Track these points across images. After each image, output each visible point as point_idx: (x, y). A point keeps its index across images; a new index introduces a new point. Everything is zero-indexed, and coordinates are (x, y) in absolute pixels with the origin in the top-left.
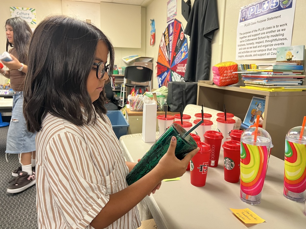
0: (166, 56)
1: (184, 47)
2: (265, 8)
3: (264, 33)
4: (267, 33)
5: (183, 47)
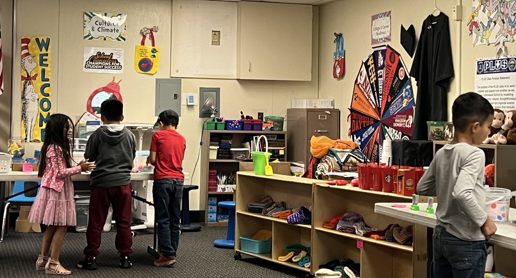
0: (371, 100)
1: (407, 90)
2: (498, 67)
3: (498, 91)
4: (501, 91)
5: (404, 90)
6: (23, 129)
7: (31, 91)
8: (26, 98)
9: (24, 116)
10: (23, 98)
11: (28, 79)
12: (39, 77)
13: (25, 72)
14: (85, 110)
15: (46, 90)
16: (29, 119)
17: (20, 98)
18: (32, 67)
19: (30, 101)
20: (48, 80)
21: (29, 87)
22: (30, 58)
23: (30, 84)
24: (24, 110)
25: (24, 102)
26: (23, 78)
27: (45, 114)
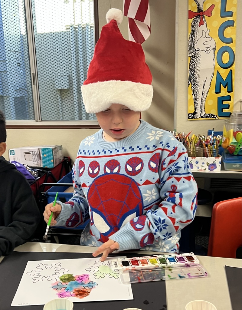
6: (190, 97)
7: (204, 36)
8: (196, 47)
9: (192, 78)
10: (191, 48)
11: (198, 15)
13: (194, 4)
15: (228, 32)
16: (200, 82)
19: (201, 53)
20: (231, 14)
24: (192, 69)
25: (193, 54)
26: (191, 14)
27: (224, 73)
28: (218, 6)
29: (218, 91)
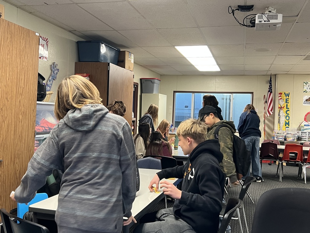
6: (279, 127)
7: (282, 113)
8: (280, 115)
9: (279, 122)
11: (281, 108)
12: (285, 107)
13: (280, 106)
14: (304, 120)
15: (288, 112)
16: (281, 123)
17: (278, 115)
18: (283, 103)
19: (282, 116)
20: (289, 108)
21: (281, 111)
22: (282, 100)
23: (282, 110)
24: (279, 120)
26: (279, 108)
27: (287, 121)
28: (286, 107)
29: (286, 125)
